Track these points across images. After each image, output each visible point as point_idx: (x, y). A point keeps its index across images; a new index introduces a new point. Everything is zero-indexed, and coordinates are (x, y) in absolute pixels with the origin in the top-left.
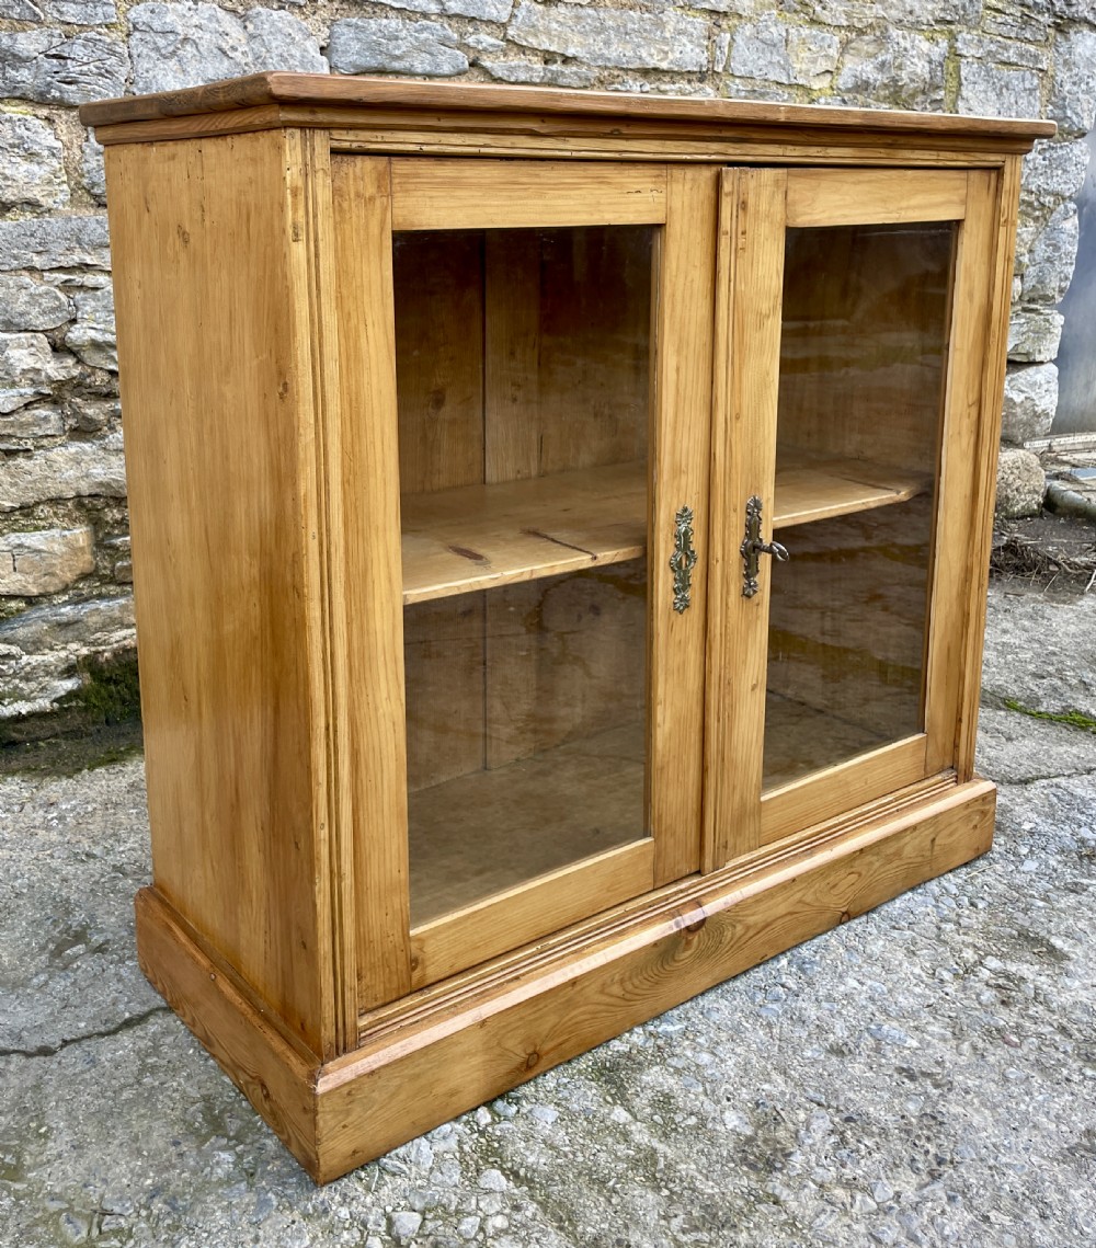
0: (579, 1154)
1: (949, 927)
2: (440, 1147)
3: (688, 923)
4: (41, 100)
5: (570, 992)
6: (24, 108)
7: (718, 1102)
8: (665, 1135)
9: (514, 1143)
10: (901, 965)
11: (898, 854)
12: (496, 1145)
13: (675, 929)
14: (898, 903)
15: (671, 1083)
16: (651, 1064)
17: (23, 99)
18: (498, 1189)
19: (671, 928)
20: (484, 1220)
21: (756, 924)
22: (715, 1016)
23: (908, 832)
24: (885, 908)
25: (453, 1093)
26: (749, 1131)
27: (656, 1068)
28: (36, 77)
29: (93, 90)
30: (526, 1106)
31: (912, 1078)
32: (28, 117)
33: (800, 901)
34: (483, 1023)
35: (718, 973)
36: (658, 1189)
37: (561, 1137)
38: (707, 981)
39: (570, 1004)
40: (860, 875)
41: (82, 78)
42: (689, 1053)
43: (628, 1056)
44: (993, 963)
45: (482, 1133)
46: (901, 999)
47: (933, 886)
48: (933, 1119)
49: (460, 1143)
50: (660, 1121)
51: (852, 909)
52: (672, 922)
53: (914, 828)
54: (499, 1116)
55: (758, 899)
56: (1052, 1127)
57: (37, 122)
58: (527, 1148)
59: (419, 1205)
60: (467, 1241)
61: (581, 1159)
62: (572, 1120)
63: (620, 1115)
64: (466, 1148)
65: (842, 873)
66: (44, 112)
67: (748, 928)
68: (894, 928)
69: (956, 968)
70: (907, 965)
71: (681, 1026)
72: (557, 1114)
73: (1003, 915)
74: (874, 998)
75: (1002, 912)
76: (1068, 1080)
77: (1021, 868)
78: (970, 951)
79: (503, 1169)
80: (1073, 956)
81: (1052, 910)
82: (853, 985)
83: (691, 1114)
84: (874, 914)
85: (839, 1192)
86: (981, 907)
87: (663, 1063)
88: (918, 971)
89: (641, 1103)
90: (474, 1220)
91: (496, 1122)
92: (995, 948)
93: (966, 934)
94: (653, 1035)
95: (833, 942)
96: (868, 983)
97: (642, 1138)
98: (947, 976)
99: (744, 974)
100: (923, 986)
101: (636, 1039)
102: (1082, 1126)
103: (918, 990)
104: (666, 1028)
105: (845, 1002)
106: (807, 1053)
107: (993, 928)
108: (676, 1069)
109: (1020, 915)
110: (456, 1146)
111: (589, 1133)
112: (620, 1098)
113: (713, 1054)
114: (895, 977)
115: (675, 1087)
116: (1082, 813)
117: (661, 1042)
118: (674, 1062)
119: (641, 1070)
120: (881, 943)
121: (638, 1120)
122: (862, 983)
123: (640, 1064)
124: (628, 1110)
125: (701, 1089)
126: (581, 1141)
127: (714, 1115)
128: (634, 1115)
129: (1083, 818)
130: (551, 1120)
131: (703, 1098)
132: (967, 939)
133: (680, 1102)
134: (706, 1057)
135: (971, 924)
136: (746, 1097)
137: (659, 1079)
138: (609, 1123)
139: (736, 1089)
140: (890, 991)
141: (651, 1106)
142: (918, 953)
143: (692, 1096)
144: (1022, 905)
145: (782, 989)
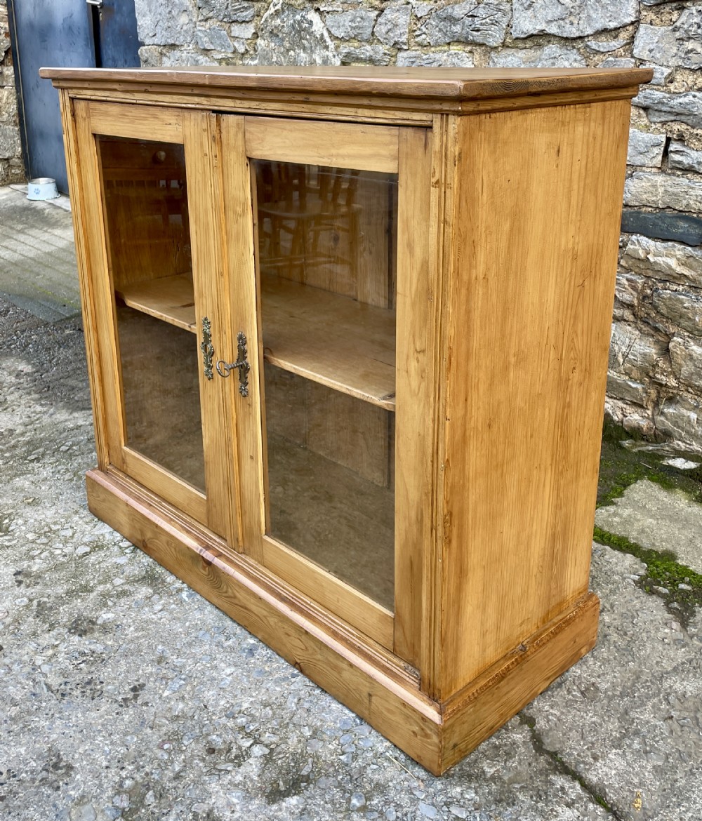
3: (204, 556)
4: (467, 42)
5: (155, 528)
6: (460, 47)
7: (122, 612)
8: (102, 595)
9: (104, 553)
10: (252, 697)
13: (198, 552)
14: (335, 706)
15: (139, 596)
17: (458, 42)
18: (77, 550)
19: (197, 549)
20: (61, 549)
21: (239, 600)
23: (345, 663)
26: (99, 622)
27: (151, 591)
28: (463, 29)
29: (488, 34)
31: (134, 689)
32: (460, 52)
35: (220, 603)
36: (67, 593)
37: (104, 565)
39: (156, 535)
40: (307, 649)
41: (482, 27)
42: (162, 602)
43: (163, 582)
44: (258, 750)
45: (114, 545)
46: (211, 693)
48: (97, 695)
49: (109, 540)
50: (112, 593)
51: (303, 667)
52: (200, 548)
53: (351, 666)
55: (240, 585)
56: (81, 750)
57: (464, 54)
58: (100, 556)
63: (118, 581)
65: (293, 632)
66: (469, 48)
69: (252, 728)
70: (252, 699)
71: (187, 599)
72: (122, 563)
73: (331, 770)
74: (213, 679)
75: (336, 771)
76: (123, 768)
77: (421, 803)
78: (275, 739)
79: (90, 552)
80: (275, 807)
81: (348, 810)
82: (228, 671)
83: (115, 603)
84: (318, 691)
85: (50, 652)
86: (342, 757)
87: (155, 592)
88: (245, 705)
89: (126, 587)
90: (61, 546)
91: (121, 548)
92: (281, 756)
93: (299, 741)
94: (180, 590)
95: (275, 666)
96: (230, 678)
97: (101, 588)
98: (242, 720)
99: (234, 621)
100: (228, 706)
101: (178, 584)
102: (77, 765)
103: (222, 702)
104: (184, 595)
105: (208, 665)
106: (160, 647)
107: (310, 760)
108: (150, 598)
109: (332, 783)
110: (107, 539)
111: (107, 572)
112: (130, 581)
113: (161, 611)
114: (237, 693)
115: (136, 598)
117: (173, 593)
118: (155, 597)
119: (151, 586)
120: (278, 689)
121: (114, 587)
122: (229, 675)
123: (155, 586)
124: (122, 584)
125: (132, 606)
126: (102, 570)
127: (112, 610)
128: (118, 586)
130: (119, 561)
131: (126, 607)
132: (293, 740)
133: (123, 600)
134: (159, 608)
135: (313, 747)
136: (125, 621)
137: (143, 592)
138: (113, 578)
139: (131, 618)
140: (222, 689)
141: (123, 590)
142: (268, 708)
143: (128, 603)
144: (350, 786)
145: (222, 640)
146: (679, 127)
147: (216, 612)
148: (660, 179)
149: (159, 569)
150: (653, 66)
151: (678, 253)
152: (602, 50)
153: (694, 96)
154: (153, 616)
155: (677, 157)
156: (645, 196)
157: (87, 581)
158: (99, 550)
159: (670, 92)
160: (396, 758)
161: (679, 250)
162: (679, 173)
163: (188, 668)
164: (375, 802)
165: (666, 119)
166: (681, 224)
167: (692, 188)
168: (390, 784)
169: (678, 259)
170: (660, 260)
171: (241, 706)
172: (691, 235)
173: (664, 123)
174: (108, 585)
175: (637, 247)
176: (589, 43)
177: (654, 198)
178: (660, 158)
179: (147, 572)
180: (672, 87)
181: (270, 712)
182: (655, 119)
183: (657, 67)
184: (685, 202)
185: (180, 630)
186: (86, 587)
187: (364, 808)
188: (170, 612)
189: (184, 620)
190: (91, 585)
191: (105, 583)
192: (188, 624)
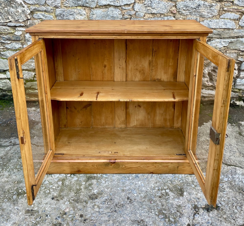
1: (169, 182)
2: (59, 176)
3: (111, 162)
4: (83, 6)
5: (86, 164)
6: (80, 8)
9: (68, 180)
10: (151, 184)
11: (167, 166)
12: (65, 179)
13: (108, 162)
14: (167, 175)
16: (96, 179)
17: (80, 6)
18: (59, 184)
19: (108, 161)
20: (53, 186)
21: (128, 167)
22: (113, 177)
23: (170, 163)
24: (163, 175)
25: (64, 170)
26: (96, 193)
27: (96, 180)
28: (82, 3)
29: (91, 4)
30: (75, 177)
31: (128, 199)
32: (81, 9)
33: (139, 166)
34: (69, 163)
35: (119, 172)
36: (76, 194)
38: (116, 172)
39: (86, 165)
40: (156, 167)
41: (89, 3)
42: (102, 180)
43: (95, 177)
44: (168, 191)
45: (66, 177)
46: (144, 188)
47: (177, 175)
48: (123, 206)
49: (62, 177)
51: (154, 172)
53: (172, 163)
55: (128, 163)
56: (138, 216)
57: (82, 10)
58: (68, 181)
59: (50, 181)
60: (49, 188)
62: (77, 181)
65: (151, 165)
66: (84, 8)
67: (126, 167)
68: (159, 178)
69: (160, 188)
70: (152, 184)
72: (77, 179)
73: (182, 184)
74: (139, 186)
75: (183, 184)
76: (151, 212)
78: (167, 187)
79: (63, 182)
80: (184, 196)
81: (194, 188)
83: (92, 188)
84: (160, 175)
85: (96, 207)
86: (181, 181)
87: (97, 180)
88: (153, 186)
90: (52, 186)
91: (69, 177)
92: (172, 189)
93: (171, 184)
94: (102, 176)
95: (146, 176)
96: (142, 184)
98: (157, 188)
99: (124, 174)
100: (150, 188)
101: (99, 175)
102: (142, 219)
103: (148, 188)
104: (104, 176)
105: (134, 184)
106: (118, 188)
107: (177, 186)
108: (98, 181)
109: (186, 186)
110: (61, 177)
111: (77, 183)
112: (86, 181)
113: (105, 182)
114: (148, 185)
115: (95, 183)
116: (232, 175)
117: (101, 177)
118: (99, 180)
119: (94, 179)
120: (153, 179)
121: (85, 185)
122: (141, 183)
123: (95, 179)
124: (85, 183)
125: (97, 185)
126: (75, 184)
127: (94, 189)
128: (85, 184)
129: (230, 176)
130: (75, 179)
131: (96, 187)
132: (170, 185)
133: (93, 186)
134: (104, 182)
135: (174, 183)
136: (101, 189)
137: (94, 181)
138: (81, 183)
139: (102, 188)
140: (144, 186)
141: (89, 184)
142: (157, 183)
143: (95, 186)
144: (189, 185)
145: (128, 178)
147: (117, 175)
149: (88, 175)
152: (126, 9)
154: (106, 184)
157: (76, 188)
158: (64, 181)
160: (188, 176)
163: (131, 188)
164: (195, 184)
168: (193, 180)
171: (152, 187)
174: (83, 186)
176: (123, 7)
179: (86, 177)
180: (145, 17)
181: (159, 184)
183: (141, 13)
185: (116, 183)
186: (78, 189)
187: (195, 186)
188: (108, 181)
189: (114, 180)
190: (78, 188)
191: (81, 186)
192: (116, 181)
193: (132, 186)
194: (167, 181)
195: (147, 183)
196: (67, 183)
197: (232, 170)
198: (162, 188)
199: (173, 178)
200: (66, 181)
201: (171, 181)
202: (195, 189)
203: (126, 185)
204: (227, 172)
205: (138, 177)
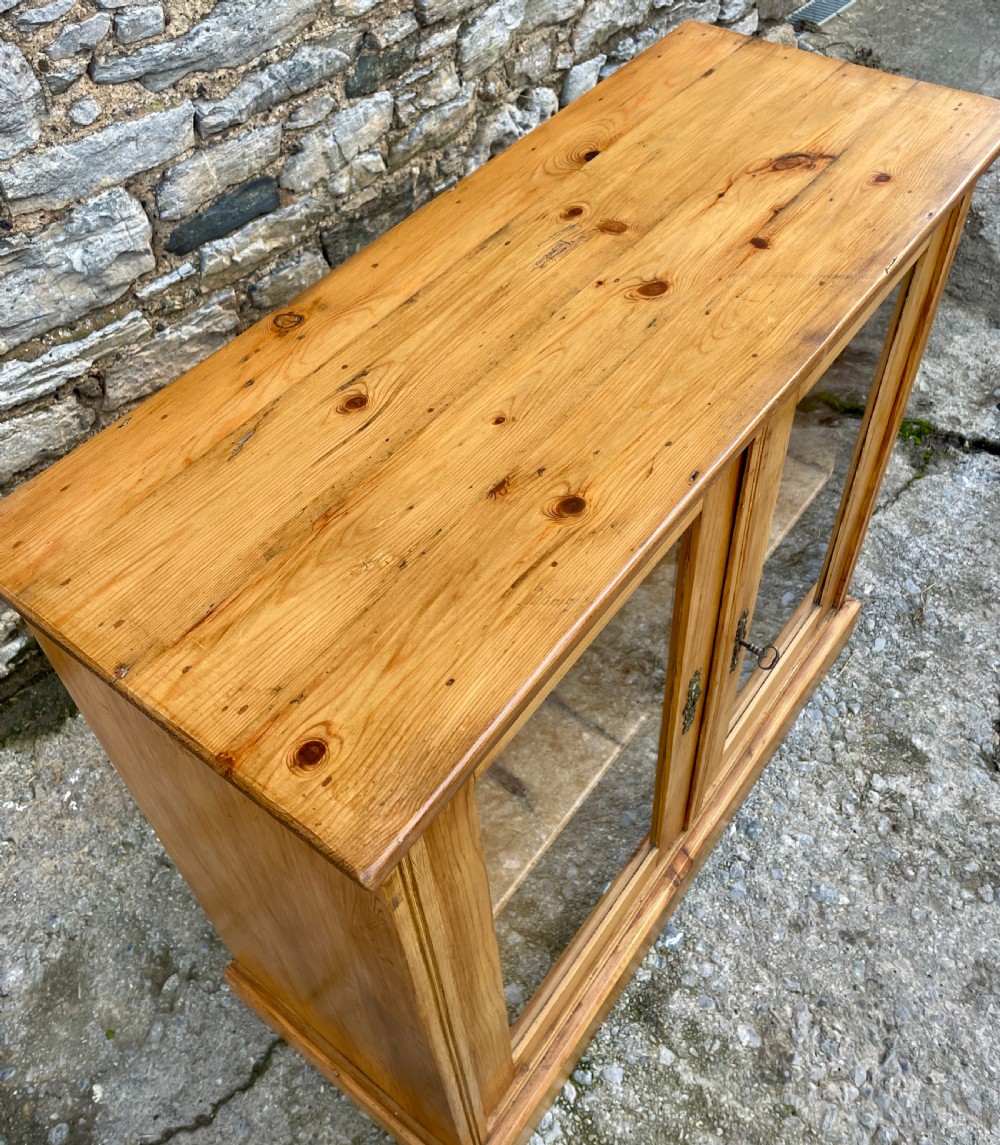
0: (651, 1112)
1: (839, 745)
2: (550, 1138)
7: (729, 1017)
8: (703, 1068)
9: (602, 1117)
10: (816, 806)
12: (590, 1122)
15: (692, 1006)
16: (672, 990)
22: (701, 913)
26: (757, 1043)
27: (677, 994)
30: (598, 1069)
31: (852, 941)
36: (713, 1129)
37: (633, 1099)
42: (695, 967)
43: (652, 984)
44: (879, 783)
45: (574, 1110)
46: (826, 850)
48: (875, 982)
49: (563, 1128)
50: (696, 1054)
54: (581, 1086)
56: (952, 964)
58: (612, 1119)
61: (653, 1117)
62: (634, 1075)
63: (666, 1056)
64: (570, 1133)
68: (801, 759)
69: (855, 796)
70: (820, 805)
71: (680, 935)
72: (621, 1071)
73: (873, 718)
74: (806, 855)
75: (872, 713)
76: (954, 908)
77: (874, 650)
78: (860, 772)
80: (931, 755)
81: (906, 699)
82: (788, 841)
83: (714, 1038)
85: (832, 1087)
86: (856, 711)
87: (679, 985)
88: (829, 810)
89: (677, 1037)
91: (580, 1095)
92: (876, 762)
93: (852, 750)
94: (662, 952)
95: (763, 793)
97: (688, 1078)
98: (850, 808)
100: (837, 827)
101: (653, 961)
102: (971, 958)
103: (835, 834)
105: (788, 866)
106: (776, 937)
107: (870, 737)
108: (691, 989)
109: (885, 715)
110: (560, 1133)
111: (650, 1085)
112: (660, 1035)
113: (712, 961)
114: (815, 823)
115: (697, 1011)
116: (903, 559)
117: (671, 959)
118: (687, 981)
119: (666, 998)
120: (797, 783)
121: (680, 1057)
122: (795, 839)
123: (664, 992)
124: (670, 1048)
125: (714, 1006)
126: (647, 1096)
127: (731, 1034)
128: (676, 1053)
129: (905, 566)
130: (619, 1080)
131: (718, 1016)
132: (854, 756)
133: (703, 1027)
134: (708, 968)
135: (854, 737)
136: (747, 1005)
137: (679, 1004)
138: (661, 1068)
139: (738, 998)
140: (816, 841)
141: (685, 1038)
142: (825, 786)
143: (710, 1017)
144: (884, 701)
145: (740, 863)
146: (196, 80)
148: (206, 159)
149: (622, 1005)
150: (138, 11)
151: (261, 230)
153: (208, 30)
154: (726, 968)
155: (212, 120)
156: (199, 192)
157: (679, 1108)
159: (172, 39)
160: (840, 670)
161: (261, 226)
162: (219, 138)
163: (799, 888)
164: (890, 681)
165: (177, 78)
166: (252, 195)
167: (247, 147)
168: (867, 672)
169: (263, 237)
170: (247, 252)
171: (832, 815)
172: (267, 200)
173: (174, 86)
174: (679, 1069)
175: (219, 258)
177: (211, 187)
178: (192, 133)
179: (633, 1021)
180: (172, 30)
181: (830, 783)
182: (161, 85)
183: (144, 10)
184: (246, 168)
185: (738, 922)
186: (692, 1104)
187: (899, 687)
188: (712, 947)
189: (720, 925)
190: (686, 1097)
191: (677, 1078)
192: (726, 917)
193: (790, 879)
194: (833, 750)
195: (801, 817)
196: (619, 1130)
197: (881, 540)
198: (854, 791)
199: (824, 720)
200: (607, 1126)
201: (838, 739)
202: (912, 698)
203: (774, 898)
204: (880, 554)
205: (754, 823)
